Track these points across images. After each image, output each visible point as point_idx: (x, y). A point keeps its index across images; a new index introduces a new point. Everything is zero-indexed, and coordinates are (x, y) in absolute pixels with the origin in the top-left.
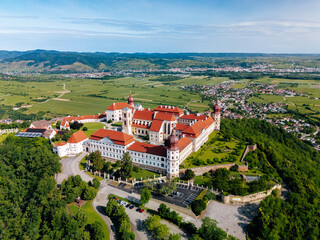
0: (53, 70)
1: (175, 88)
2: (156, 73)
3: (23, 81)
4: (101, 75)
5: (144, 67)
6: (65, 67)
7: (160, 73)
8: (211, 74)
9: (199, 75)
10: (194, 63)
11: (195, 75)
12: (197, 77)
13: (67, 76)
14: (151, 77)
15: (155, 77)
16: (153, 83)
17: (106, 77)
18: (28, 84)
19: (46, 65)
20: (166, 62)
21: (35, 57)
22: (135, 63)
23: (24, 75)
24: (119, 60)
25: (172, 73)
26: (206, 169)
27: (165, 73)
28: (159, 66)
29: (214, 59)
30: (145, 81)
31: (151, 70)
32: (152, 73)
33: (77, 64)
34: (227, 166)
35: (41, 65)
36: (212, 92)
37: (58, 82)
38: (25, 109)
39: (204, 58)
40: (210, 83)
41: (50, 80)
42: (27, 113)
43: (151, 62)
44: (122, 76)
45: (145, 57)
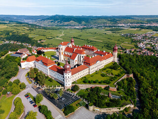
0: (61, 24)
1: (118, 35)
2: (110, 27)
3: (46, 29)
4: (81, 27)
5: (104, 23)
6: (66, 23)
7: (112, 26)
8: (142, 27)
9: (134, 28)
10: (133, 21)
11: (132, 28)
12: (133, 29)
13: (66, 27)
14: (106, 28)
15: (109, 29)
16: (107, 32)
17: (84, 28)
18: (48, 31)
19: (58, 22)
20: (117, 20)
21: (54, 18)
22: (100, 21)
23: (48, 27)
24: (92, 20)
25: (119, 26)
26: (89, 86)
27: (115, 26)
28: (112, 23)
29: (146, 19)
30: (103, 31)
31: (107, 25)
32: (108, 26)
33: (72, 21)
34: (103, 86)
35: (56, 22)
36: (139, 38)
37: (61, 30)
38: (42, 42)
39: (140, 18)
40: (140, 33)
41: (58, 29)
42: (43, 44)
43: (108, 20)
44: (92, 28)
45: (106, 18)
